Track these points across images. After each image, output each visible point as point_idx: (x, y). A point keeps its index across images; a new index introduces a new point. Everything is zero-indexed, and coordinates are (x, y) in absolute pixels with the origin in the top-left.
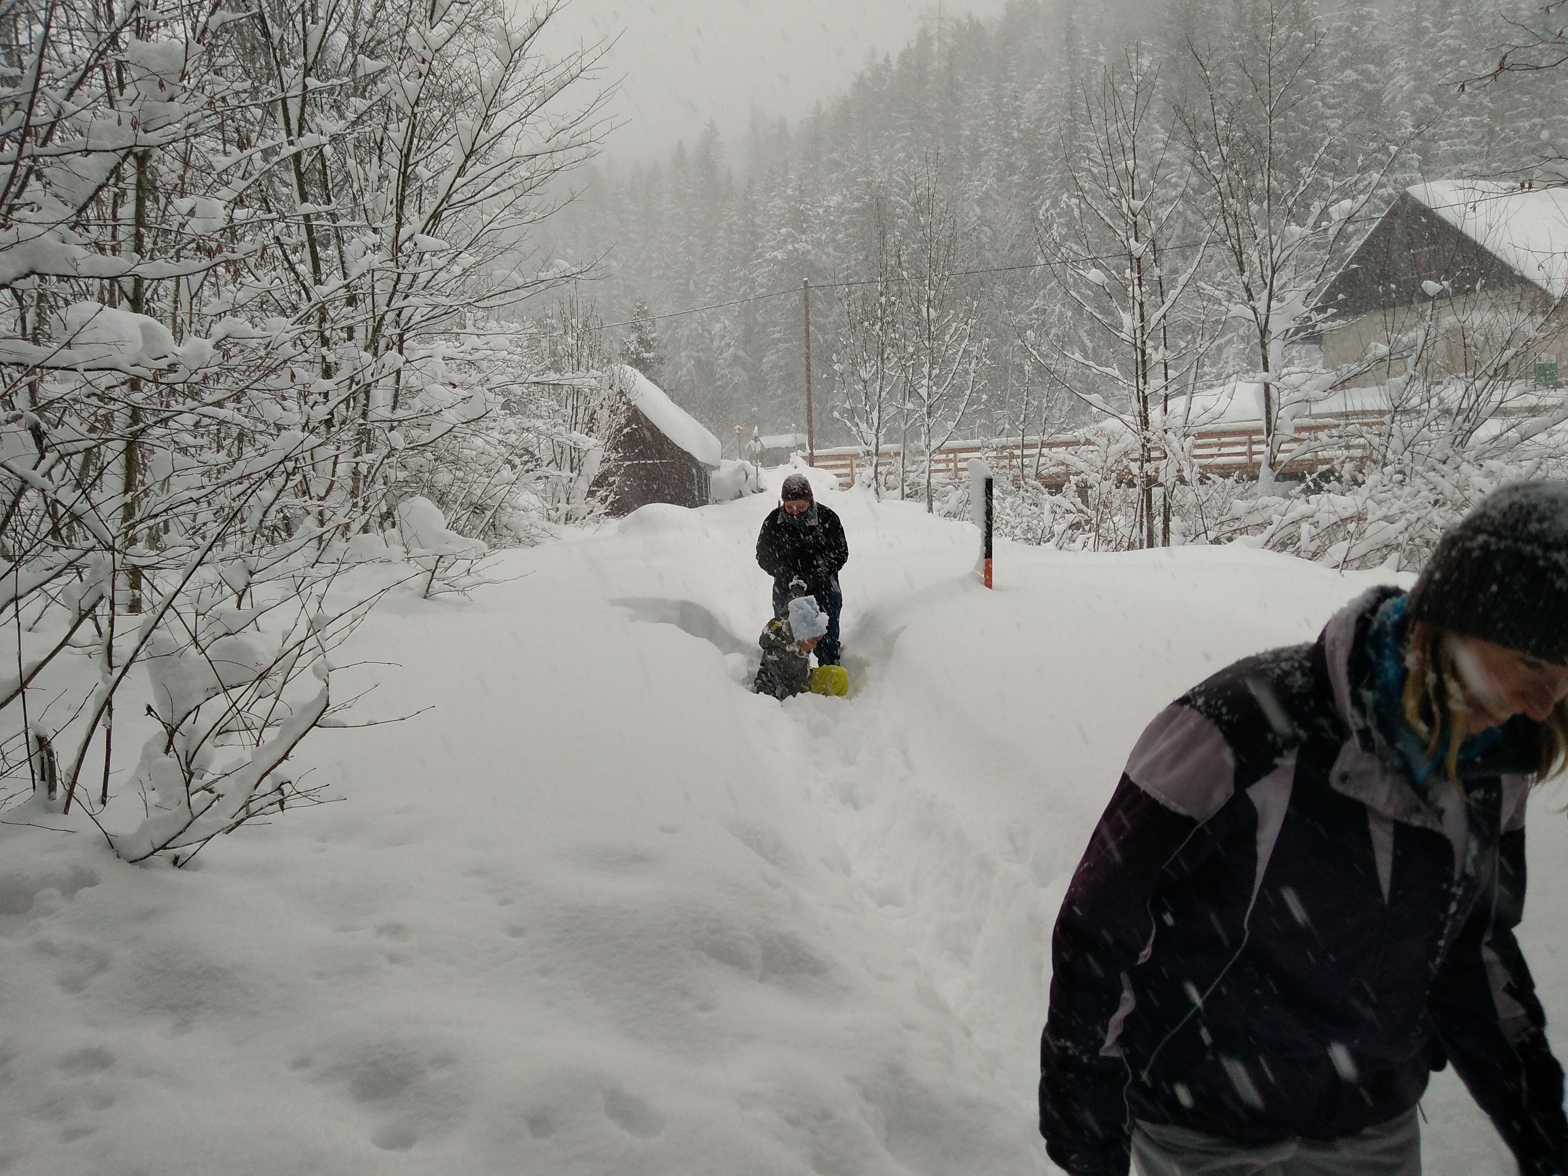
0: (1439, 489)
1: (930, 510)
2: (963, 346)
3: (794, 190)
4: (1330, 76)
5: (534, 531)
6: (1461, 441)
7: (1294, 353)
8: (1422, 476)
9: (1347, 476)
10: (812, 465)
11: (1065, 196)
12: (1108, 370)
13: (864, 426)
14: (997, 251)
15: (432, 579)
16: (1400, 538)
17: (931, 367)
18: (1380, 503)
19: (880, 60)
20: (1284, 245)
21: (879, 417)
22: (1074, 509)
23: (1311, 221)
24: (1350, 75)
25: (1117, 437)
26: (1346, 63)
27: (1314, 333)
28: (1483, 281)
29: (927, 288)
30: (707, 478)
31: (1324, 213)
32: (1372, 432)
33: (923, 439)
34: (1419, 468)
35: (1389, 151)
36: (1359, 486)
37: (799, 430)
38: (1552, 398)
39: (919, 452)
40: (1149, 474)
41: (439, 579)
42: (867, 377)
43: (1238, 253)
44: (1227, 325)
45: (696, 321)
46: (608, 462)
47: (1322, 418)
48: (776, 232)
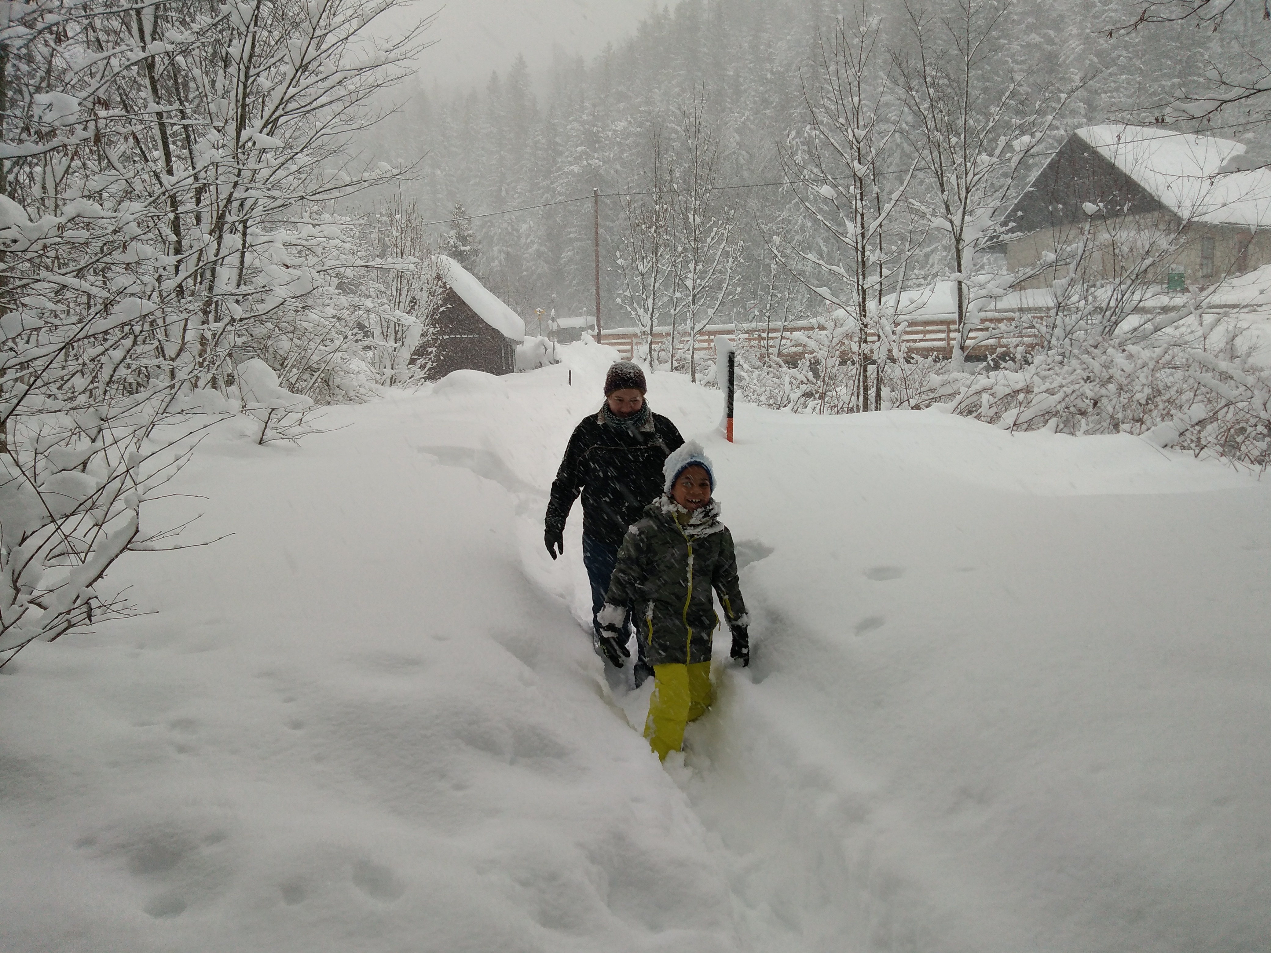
0: (1091, 368)
1: (694, 380)
2: (722, 246)
3: (589, 115)
4: (1018, 38)
5: (362, 391)
6: (1109, 331)
7: (985, 260)
8: (1079, 359)
9: (1018, 356)
10: (599, 342)
11: (808, 127)
12: (835, 268)
13: (641, 311)
14: (753, 171)
15: (266, 428)
16: (1059, 407)
17: (696, 264)
18: (1044, 378)
19: (660, 11)
20: (977, 171)
21: (654, 304)
22: (805, 381)
23: (997, 152)
24: (1035, 38)
25: (842, 322)
26: (1031, 28)
27: (997, 242)
28: (1130, 204)
29: (693, 199)
30: (513, 351)
31: (1008, 146)
32: (1042, 324)
33: (688, 322)
34: (1075, 351)
35: (1060, 99)
36: (1029, 364)
37: (589, 313)
38: (1179, 300)
39: (685, 333)
40: (865, 352)
41: (272, 429)
42: (644, 271)
43: (940, 176)
44: (930, 236)
45: (506, 221)
46: (427, 335)
47: (1004, 312)
48: (573, 150)
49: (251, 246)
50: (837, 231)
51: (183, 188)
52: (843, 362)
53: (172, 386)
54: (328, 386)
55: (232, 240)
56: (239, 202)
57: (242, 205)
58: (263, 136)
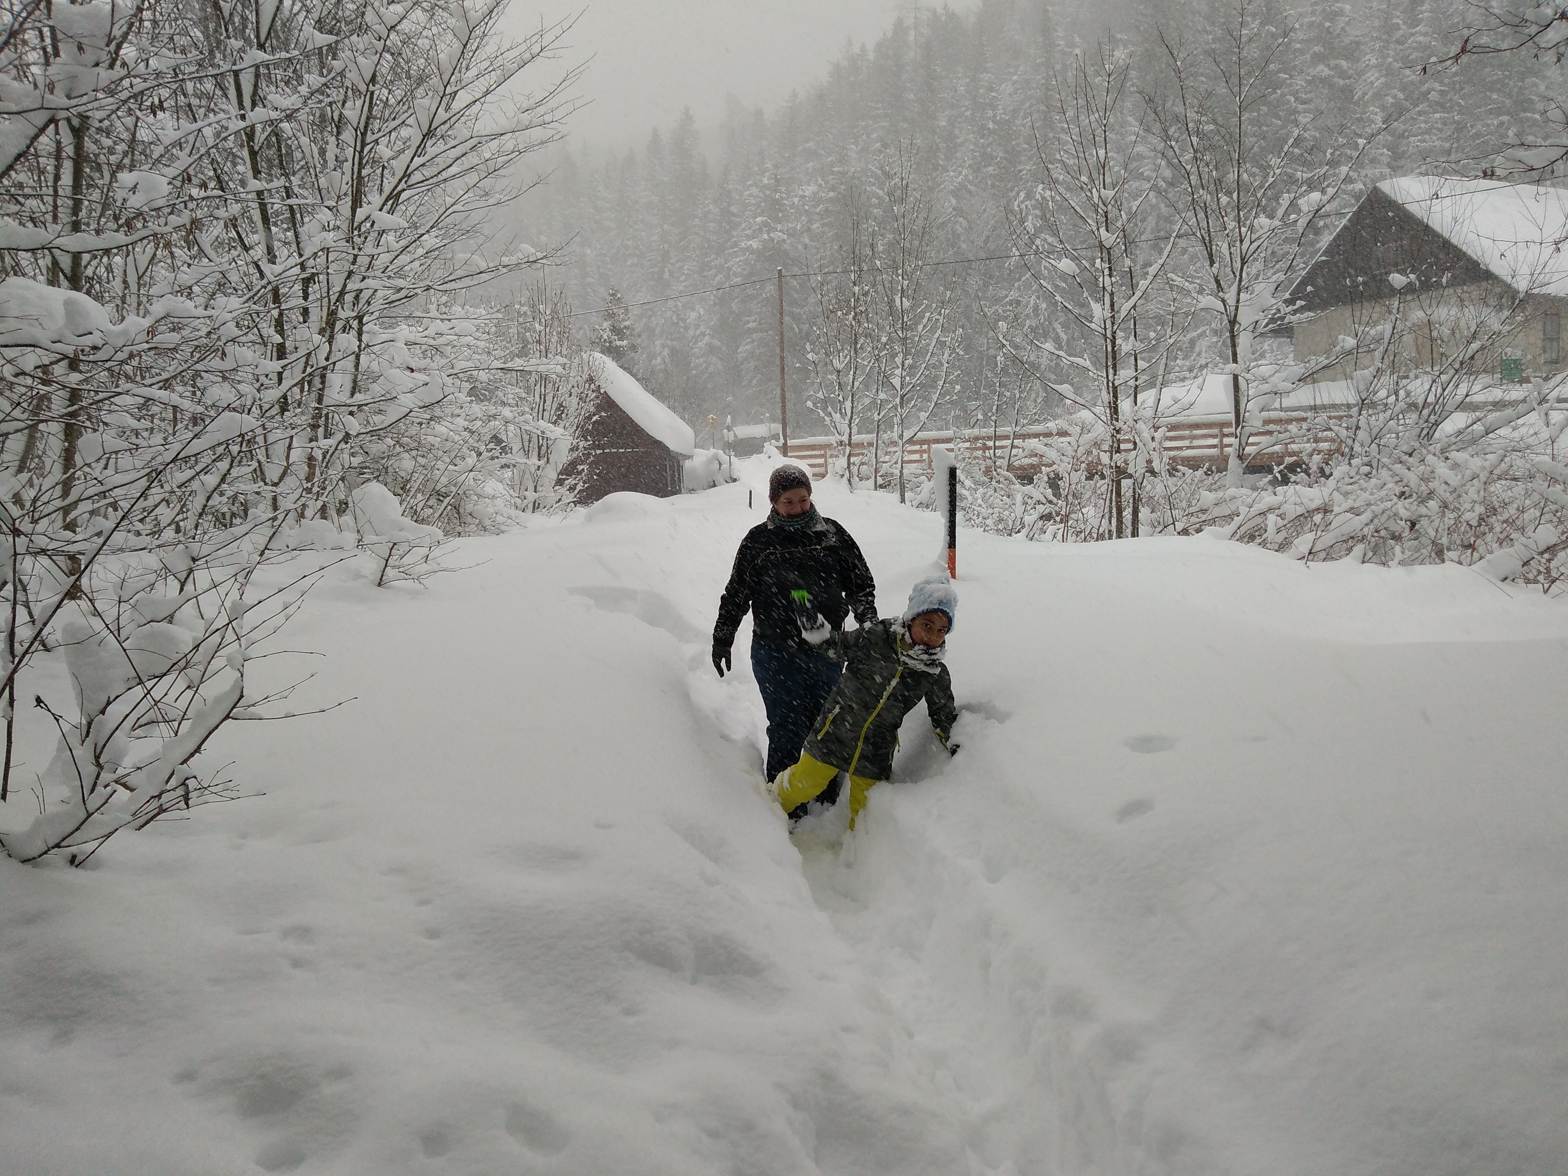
0: (1405, 481)
1: (903, 501)
2: (936, 336)
3: (769, 178)
4: (1302, 71)
5: (499, 519)
6: (1427, 435)
7: (1266, 347)
8: (1390, 470)
9: (1314, 468)
10: (784, 455)
11: (1041, 186)
12: (1078, 360)
13: (837, 416)
14: (973, 243)
15: (386, 566)
16: (1366, 530)
17: (905, 358)
18: (1346, 494)
19: (857, 50)
20: (1254, 237)
21: (852, 408)
22: (1044, 500)
23: (1280, 212)
24: (1321, 70)
25: (1088, 427)
26: (1318, 58)
27: (1282, 325)
28: (1449, 276)
29: (900, 278)
30: (680, 468)
31: (1293, 206)
32: (1340, 425)
33: (895, 429)
34: (1385, 460)
35: (1357, 144)
36: (1327, 478)
37: (773, 420)
38: (1516, 392)
39: (892, 443)
40: (1118, 464)
41: (394, 567)
42: (840, 367)
43: (1208, 244)
44: (1196, 317)
45: (670, 309)
46: (577, 450)
47: (1292, 411)
48: (751, 221)
49: (368, 346)
50: (1080, 315)
51: (290, 279)
52: (1090, 478)
53: (274, 519)
54: (458, 513)
55: (346, 341)
56: (354, 294)
57: (357, 297)
58: (384, 214)
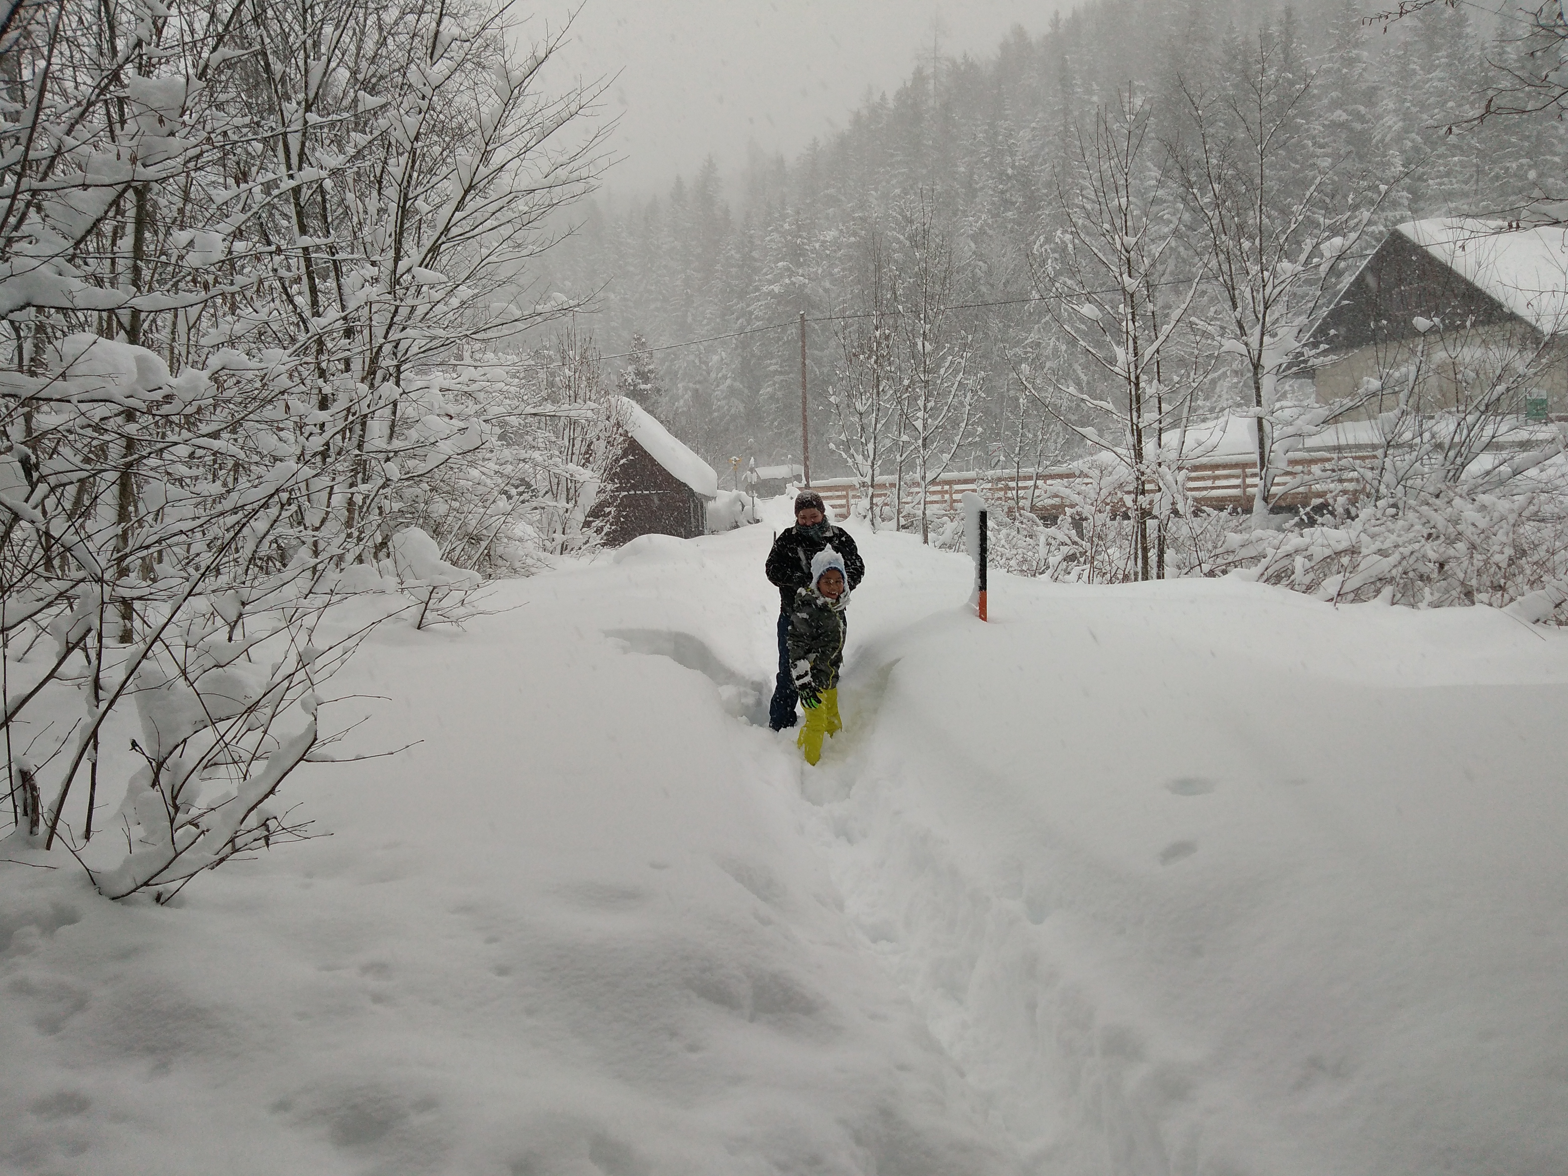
0: (1432, 523)
1: (926, 541)
2: (958, 379)
3: (791, 225)
4: (1319, 117)
5: (529, 561)
6: (1454, 476)
7: (1287, 388)
8: (1415, 510)
9: (1340, 510)
11: (1059, 232)
12: (1102, 403)
13: (859, 458)
14: (993, 286)
15: (426, 609)
16: (1394, 572)
17: (926, 400)
18: (1373, 536)
19: (876, 98)
20: (1277, 282)
21: (875, 449)
22: (1068, 542)
23: (1303, 258)
24: (1340, 115)
25: (1110, 470)
26: (1336, 104)
27: (1306, 367)
28: (1474, 318)
29: (922, 322)
30: (703, 509)
31: (1316, 250)
32: (1365, 466)
33: (918, 470)
34: (1412, 502)
35: (1378, 189)
36: (1353, 519)
37: (794, 461)
38: (1544, 432)
39: (915, 483)
40: (1143, 507)
41: (432, 610)
42: (863, 409)
43: (1230, 289)
44: (1220, 360)
45: (692, 353)
46: (604, 493)
47: (1315, 451)
48: (773, 265)
49: (405, 393)
50: (1103, 359)
52: (1114, 519)
54: (489, 556)
55: (386, 389)
56: (394, 344)
57: (396, 347)
58: (423, 269)
